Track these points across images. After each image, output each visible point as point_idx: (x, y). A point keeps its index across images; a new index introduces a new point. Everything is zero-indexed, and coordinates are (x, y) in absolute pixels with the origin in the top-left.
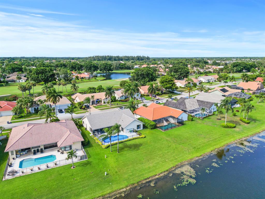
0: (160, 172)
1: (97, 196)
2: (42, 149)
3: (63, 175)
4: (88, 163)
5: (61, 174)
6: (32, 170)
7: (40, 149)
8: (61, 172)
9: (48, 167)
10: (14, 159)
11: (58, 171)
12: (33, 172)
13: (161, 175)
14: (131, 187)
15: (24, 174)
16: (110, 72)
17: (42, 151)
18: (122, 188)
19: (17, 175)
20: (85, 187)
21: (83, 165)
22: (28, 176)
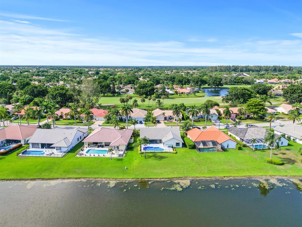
0: (162, 177)
1: (112, 178)
2: (103, 145)
3: (103, 162)
4: (121, 160)
5: (102, 161)
6: (90, 155)
7: (102, 145)
8: (103, 160)
9: (99, 156)
10: (86, 147)
11: (102, 160)
12: (90, 156)
13: (162, 180)
14: (135, 180)
15: (86, 156)
16: (220, 87)
17: (103, 147)
18: (130, 179)
19: (82, 156)
20: (109, 171)
21: (117, 160)
22: (87, 158)
